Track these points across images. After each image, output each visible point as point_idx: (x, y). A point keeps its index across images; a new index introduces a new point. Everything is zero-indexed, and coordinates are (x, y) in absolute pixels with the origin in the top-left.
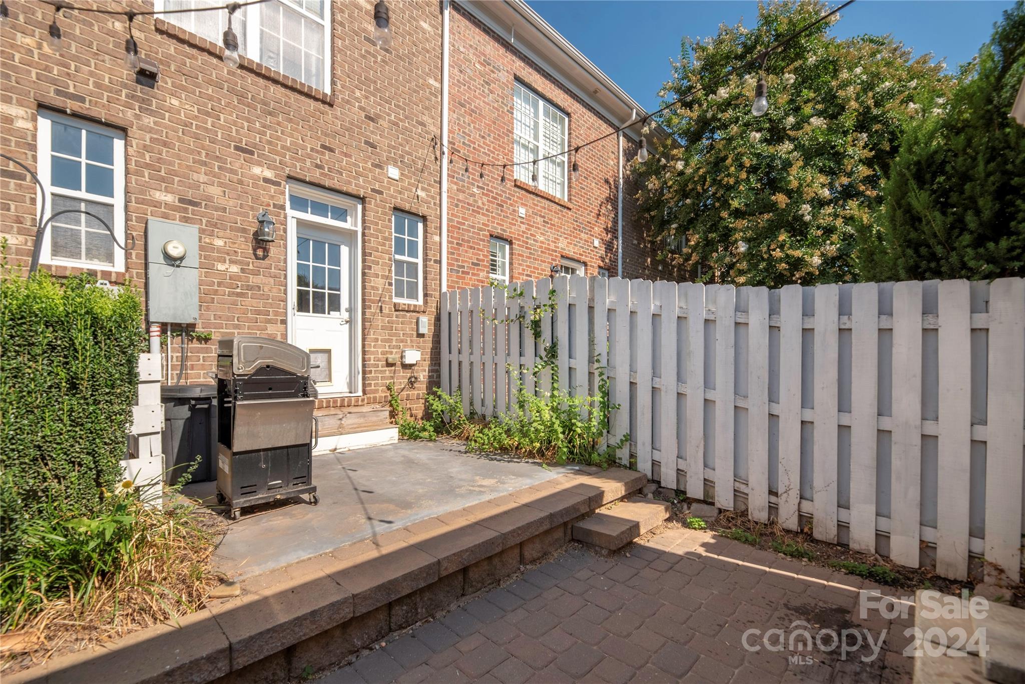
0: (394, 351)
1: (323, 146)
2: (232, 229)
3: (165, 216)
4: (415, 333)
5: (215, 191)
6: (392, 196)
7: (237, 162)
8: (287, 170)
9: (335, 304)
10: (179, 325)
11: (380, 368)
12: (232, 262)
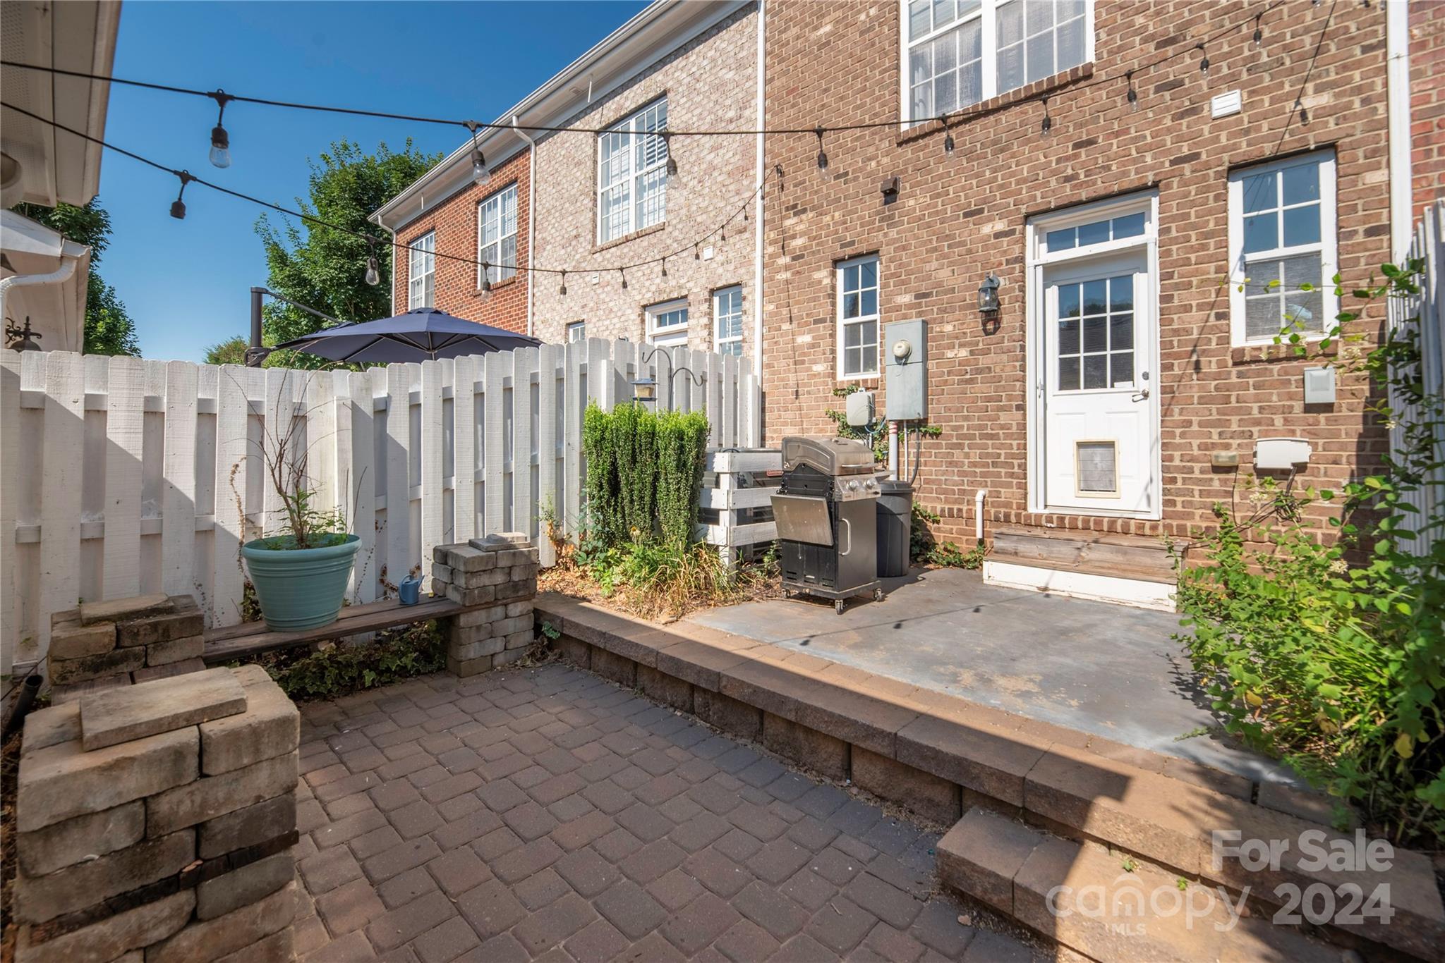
0: (1235, 442)
1: (1078, 146)
2: (961, 309)
3: (905, 317)
4: (1298, 406)
5: (944, 274)
6: (1225, 149)
7: (965, 232)
8: (1024, 209)
9: (1124, 370)
10: (913, 420)
11: (1197, 474)
12: (961, 346)
